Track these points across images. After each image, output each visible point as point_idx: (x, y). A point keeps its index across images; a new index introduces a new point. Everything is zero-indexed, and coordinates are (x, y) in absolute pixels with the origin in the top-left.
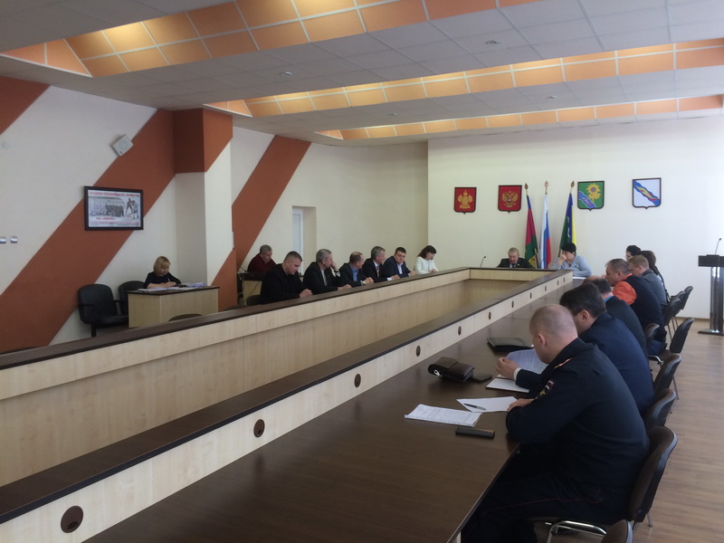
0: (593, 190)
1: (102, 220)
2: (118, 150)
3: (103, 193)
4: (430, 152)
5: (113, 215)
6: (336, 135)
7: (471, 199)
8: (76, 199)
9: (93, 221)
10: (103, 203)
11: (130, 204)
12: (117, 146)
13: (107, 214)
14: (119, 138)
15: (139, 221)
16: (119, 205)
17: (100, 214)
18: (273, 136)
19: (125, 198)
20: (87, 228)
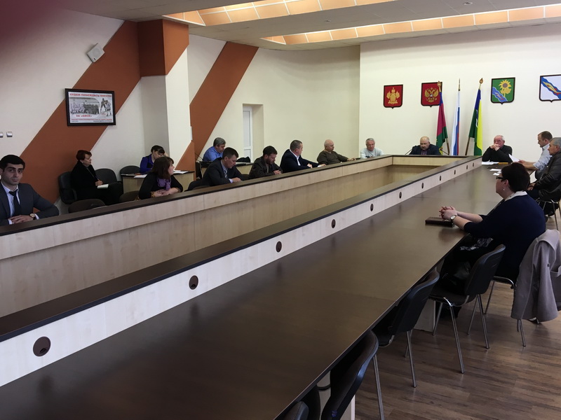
0: (505, 85)
1: (80, 117)
2: (92, 58)
3: (81, 94)
4: (361, 54)
5: (90, 113)
6: (279, 40)
7: (398, 95)
8: (59, 100)
9: (74, 118)
10: (81, 103)
11: (104, 103)
12: (90, 54)
13: (85, 112)
14: (93, 47)
15: (112, 118)
16: (95, 104)
17: (79, 112)
18: (224, 43)
19: (99, 98)
20: (69, 124)
